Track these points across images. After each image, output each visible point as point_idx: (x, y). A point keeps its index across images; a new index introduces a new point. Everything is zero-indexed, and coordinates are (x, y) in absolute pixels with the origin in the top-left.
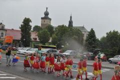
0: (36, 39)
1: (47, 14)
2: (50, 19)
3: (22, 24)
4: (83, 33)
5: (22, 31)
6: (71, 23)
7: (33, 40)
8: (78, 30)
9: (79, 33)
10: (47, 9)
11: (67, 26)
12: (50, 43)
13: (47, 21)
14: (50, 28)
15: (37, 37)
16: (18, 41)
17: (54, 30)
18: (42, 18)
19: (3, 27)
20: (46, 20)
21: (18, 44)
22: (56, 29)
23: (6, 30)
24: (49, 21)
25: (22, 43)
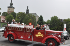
0: (4, 21)
1: (11, 4)
2: (14, 8)
4: (36, 17)
6: (28, 10)
7: (2, 22)
14: (14, 14)
17: (16, 15)
18: (8, 7)
20: (11, 9)
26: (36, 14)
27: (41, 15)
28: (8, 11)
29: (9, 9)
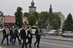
1: (33, 4)
4: (60, 17)
5: (16, 16)
6: (51, 9)
7: (24, 23)
8: (57, 15)
11: (48, 12)
12: (36, 25)
14: (36, 14)
18: (30, 7)
19: (2, 14)
20: (32, 9)
22: (40, 14)
23: (4, 16)
24: (34, 9)
25: (16, 25)
26: (60, 13)
27: (70, 14)
28: (29, 11)
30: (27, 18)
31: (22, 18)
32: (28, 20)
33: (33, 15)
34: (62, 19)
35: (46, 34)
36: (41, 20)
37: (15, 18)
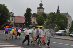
1: (41, 5)
2: (44, 9)
3: (26, 12)
4: (67, 17)
7: (33, 23)
8: (64, 16)
9: (64, 18)
10: (41, 1)
11: (56, 13)
12: (44, 25)
13: (41, 10)
14: (44, 15)
15: (36, 21)
16: (23, 24)
17: (47, 16)
21: (23, 26)
22: (48, 15)
23: (15, 17)
24: (43, 10)
25: (25, 25)
26: (67, 14)
28: (38, 12)
29: (39, 9)
30: (35, 19)
31: (31, 19)
32: (36, 20)
33: (42, 16)
34: (69, 19)
35: (54, 34)
36: (49, 21)
37: (24, 18)
